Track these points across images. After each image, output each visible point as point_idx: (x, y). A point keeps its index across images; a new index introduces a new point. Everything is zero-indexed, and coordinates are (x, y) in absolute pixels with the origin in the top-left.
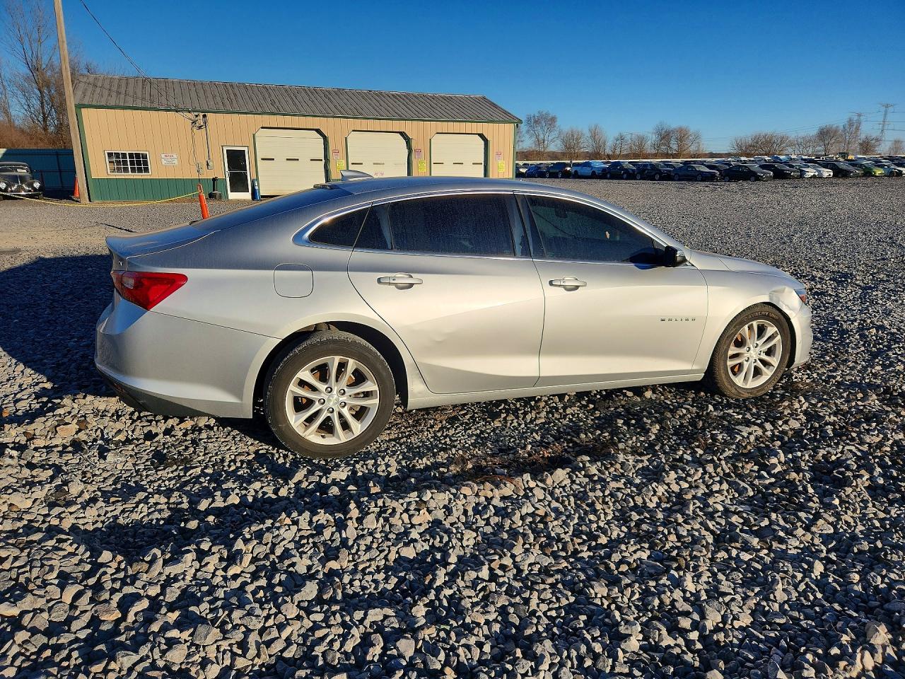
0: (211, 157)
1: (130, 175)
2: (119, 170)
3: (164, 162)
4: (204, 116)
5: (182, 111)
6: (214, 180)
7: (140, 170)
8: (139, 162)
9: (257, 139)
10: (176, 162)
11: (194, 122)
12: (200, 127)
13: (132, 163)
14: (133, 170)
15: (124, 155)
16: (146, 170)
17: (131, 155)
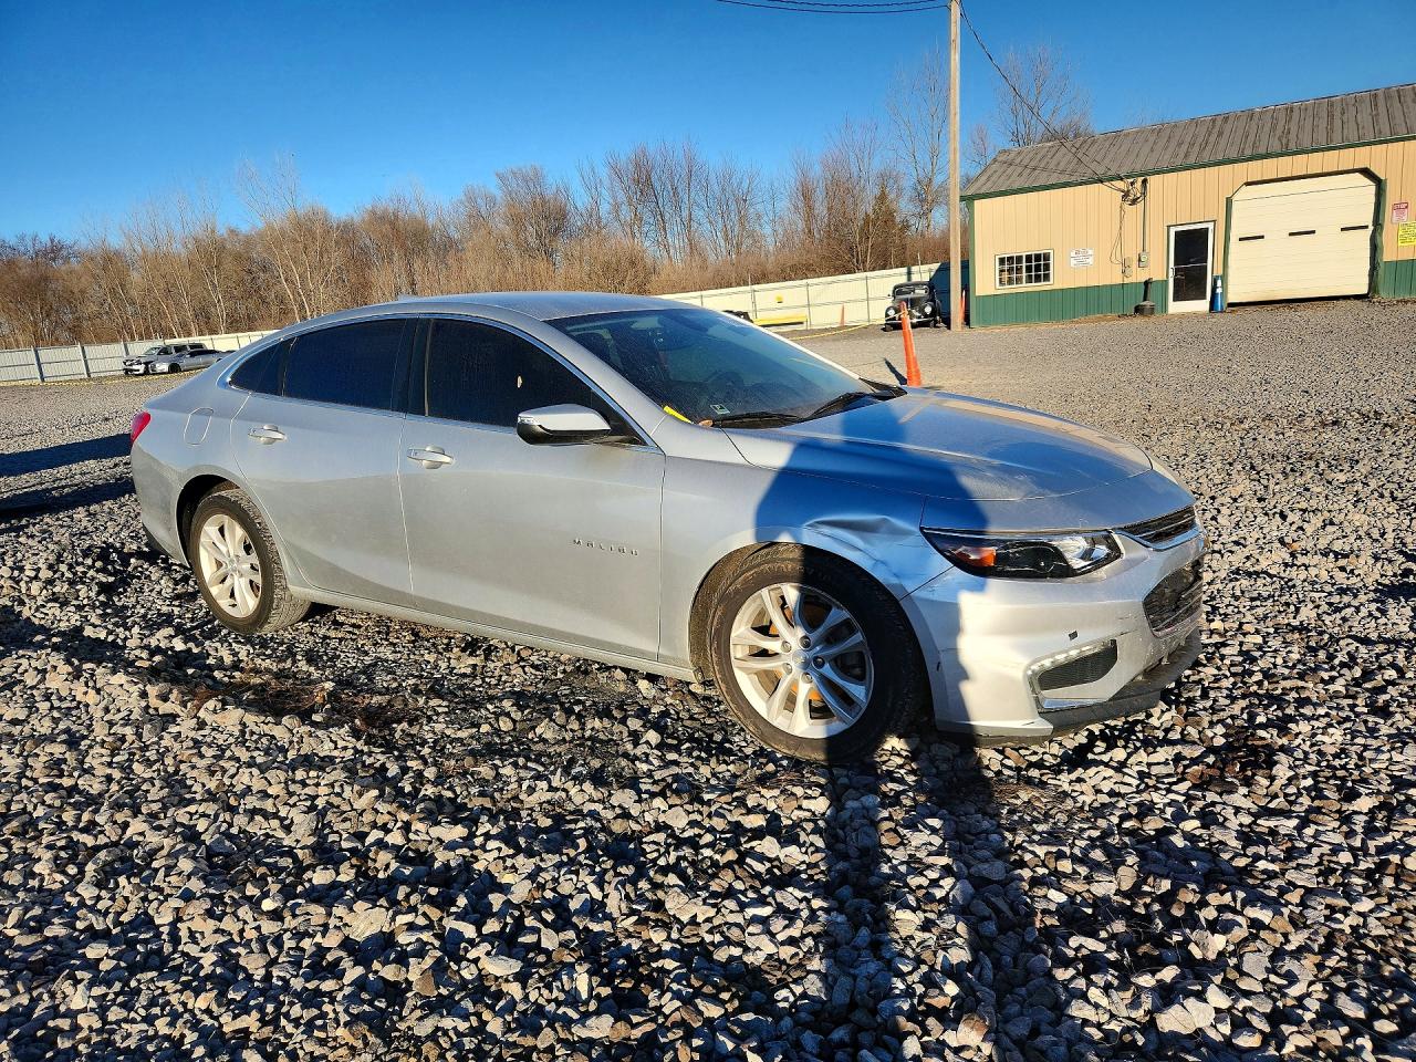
0: (1147, 248)
1: (1025, 287)
2: (1010, 281)
3: (1073, 262)
4: (1145, 182)
5: (1111, 179)
6: (1147, 283)
7: (1038, 279)
8: (1038, 266)
9: (1235, 206)
10: (1090, 261)
11: (1126, 195)
12: (1134, 202)
13: (1029, 269)
14: (1029, 280)
15: (1019, 259)
16: (1047, 277)
17: (1029, 258)
